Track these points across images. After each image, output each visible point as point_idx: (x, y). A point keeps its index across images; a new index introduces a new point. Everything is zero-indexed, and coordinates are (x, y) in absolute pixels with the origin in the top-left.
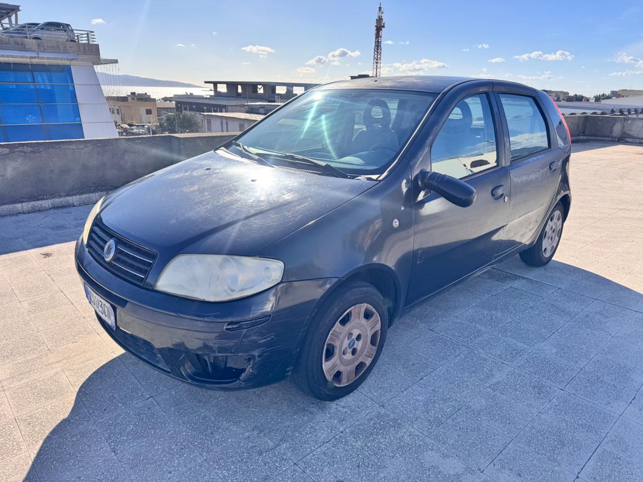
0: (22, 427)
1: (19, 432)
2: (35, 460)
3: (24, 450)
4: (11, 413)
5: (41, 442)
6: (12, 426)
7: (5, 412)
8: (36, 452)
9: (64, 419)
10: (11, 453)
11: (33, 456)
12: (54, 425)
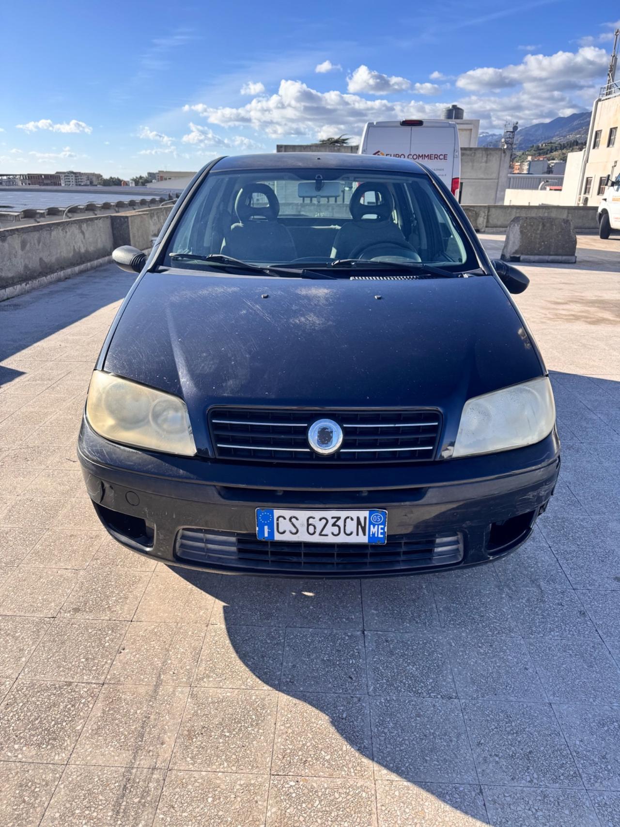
1: (315, 778)
6: (292, 783)
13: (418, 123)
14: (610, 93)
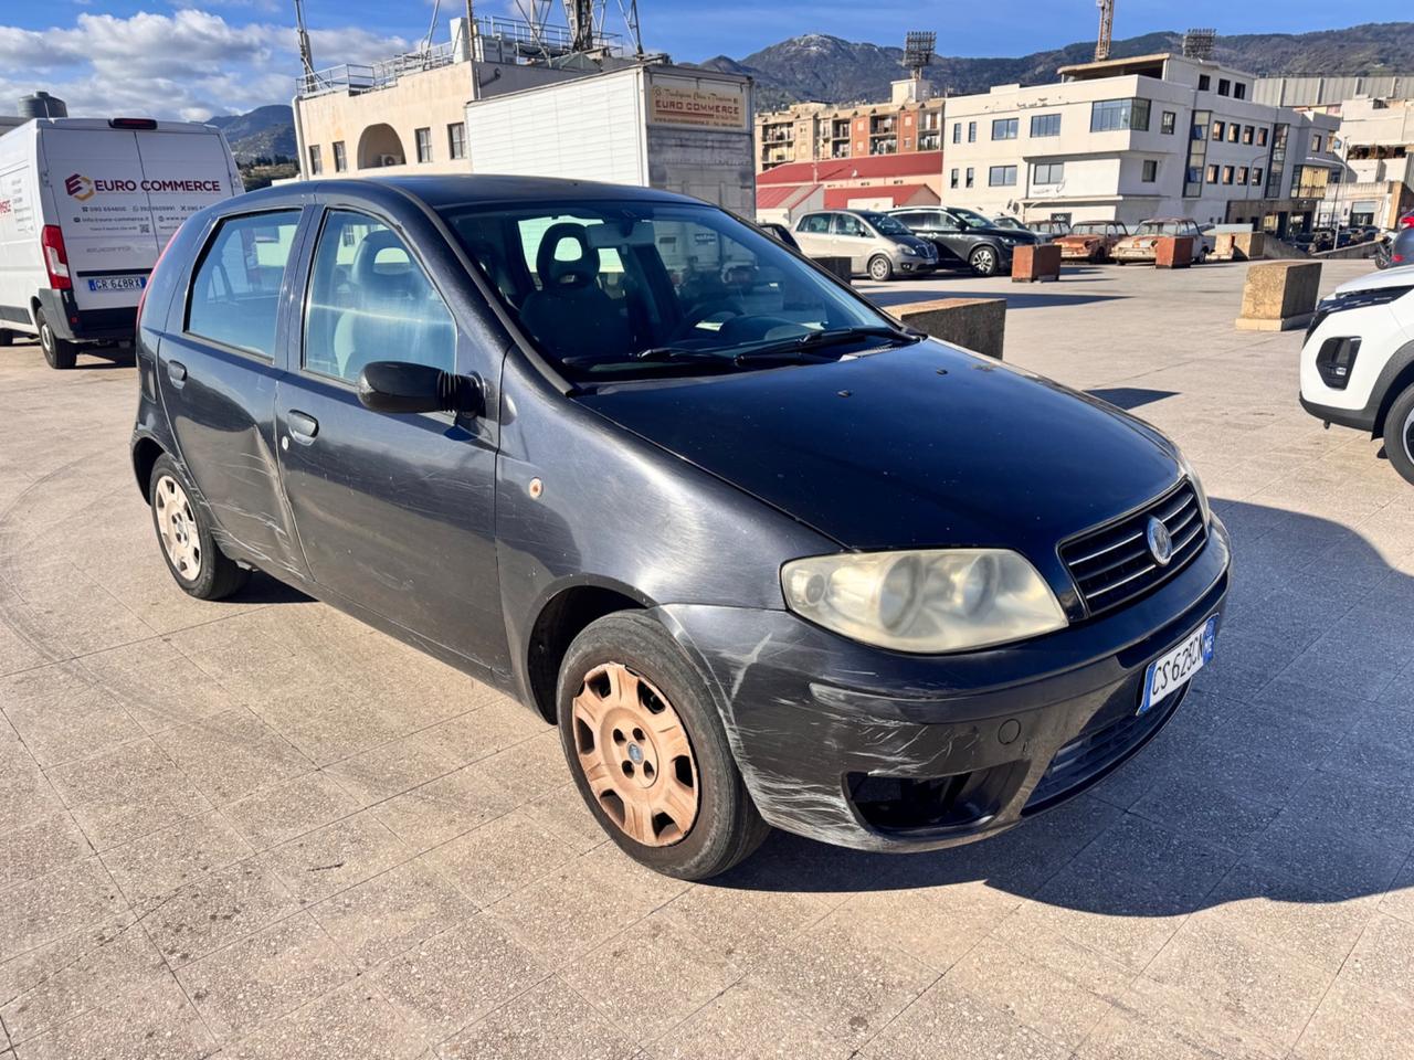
0: (1344, 949)
1: (1357, 946)
2: (1382, 892)
3: (1380, 917)
4: (1333, 990)
5: (1343, 904)
6: (1358, 965)
7: (1340, 1002)
8: (1367, 899)
9: (1272, 899)
10: (1402, 929)
11: (1377, 898)
12: (1296, 906)
13: (149, 125)
14: (314, 89)
